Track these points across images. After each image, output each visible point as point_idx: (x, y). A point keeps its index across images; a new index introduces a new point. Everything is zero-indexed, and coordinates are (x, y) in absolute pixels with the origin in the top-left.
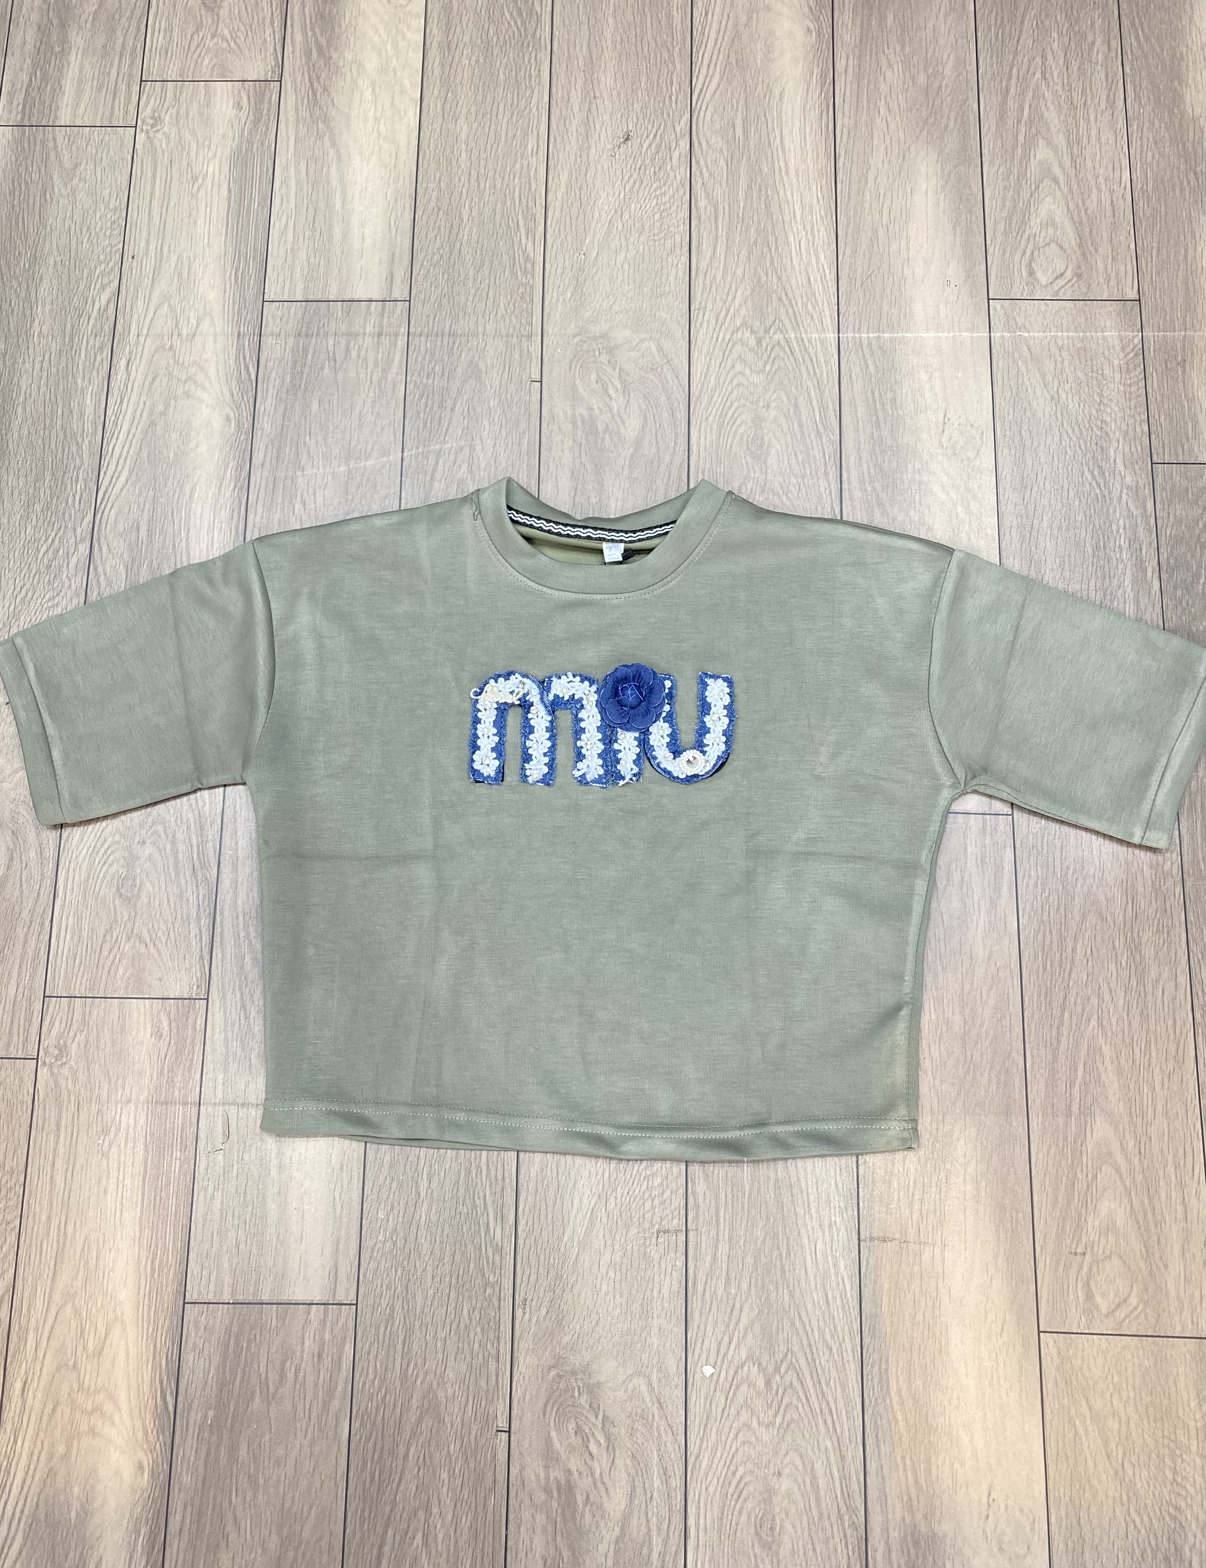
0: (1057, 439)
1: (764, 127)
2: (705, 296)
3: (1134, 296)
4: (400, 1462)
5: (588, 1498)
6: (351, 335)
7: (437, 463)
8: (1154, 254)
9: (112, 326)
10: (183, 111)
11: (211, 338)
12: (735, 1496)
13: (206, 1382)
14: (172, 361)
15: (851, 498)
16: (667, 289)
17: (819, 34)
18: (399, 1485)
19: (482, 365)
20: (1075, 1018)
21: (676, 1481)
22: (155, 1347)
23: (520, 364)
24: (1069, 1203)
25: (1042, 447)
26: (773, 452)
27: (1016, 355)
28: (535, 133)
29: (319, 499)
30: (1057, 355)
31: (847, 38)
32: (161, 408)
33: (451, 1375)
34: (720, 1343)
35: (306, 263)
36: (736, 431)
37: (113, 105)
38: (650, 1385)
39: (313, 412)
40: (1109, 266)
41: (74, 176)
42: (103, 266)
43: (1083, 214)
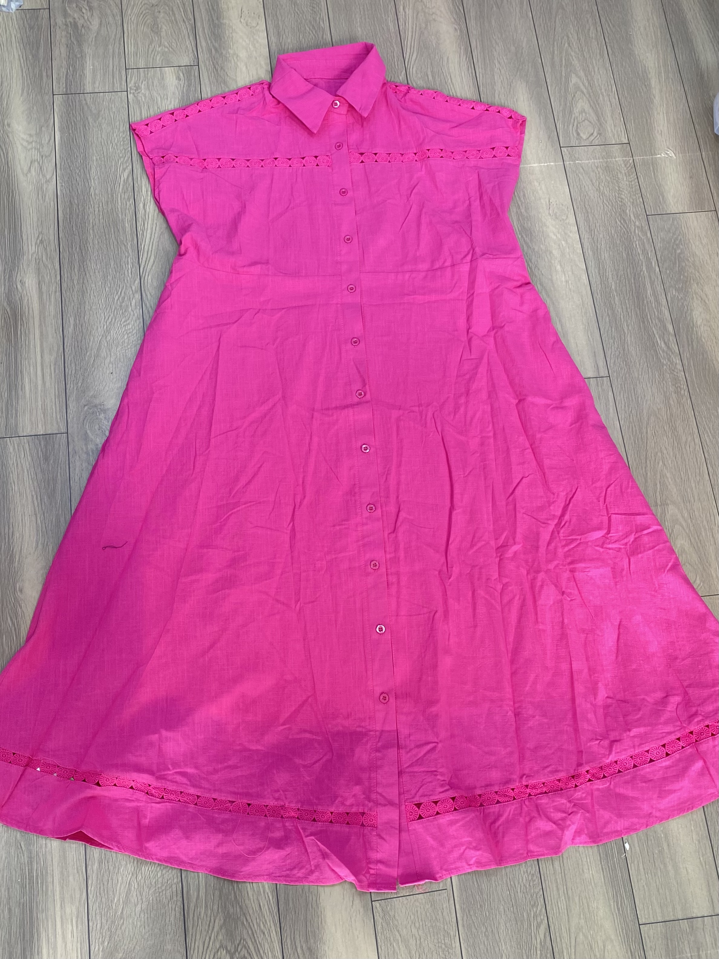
0: (602, 208)
1: (442, 75)
3: (626, 141)
8: (632, 123)
10: (150, 82)
17: (461, 31)
25: (596, 211)
27: (577, 172)
30: (596, 170)
31: (475, 32)
37: (113, 82)
40: (613, 129)
41: (99, 117)
42: (122, 159)
43: (597, 106)
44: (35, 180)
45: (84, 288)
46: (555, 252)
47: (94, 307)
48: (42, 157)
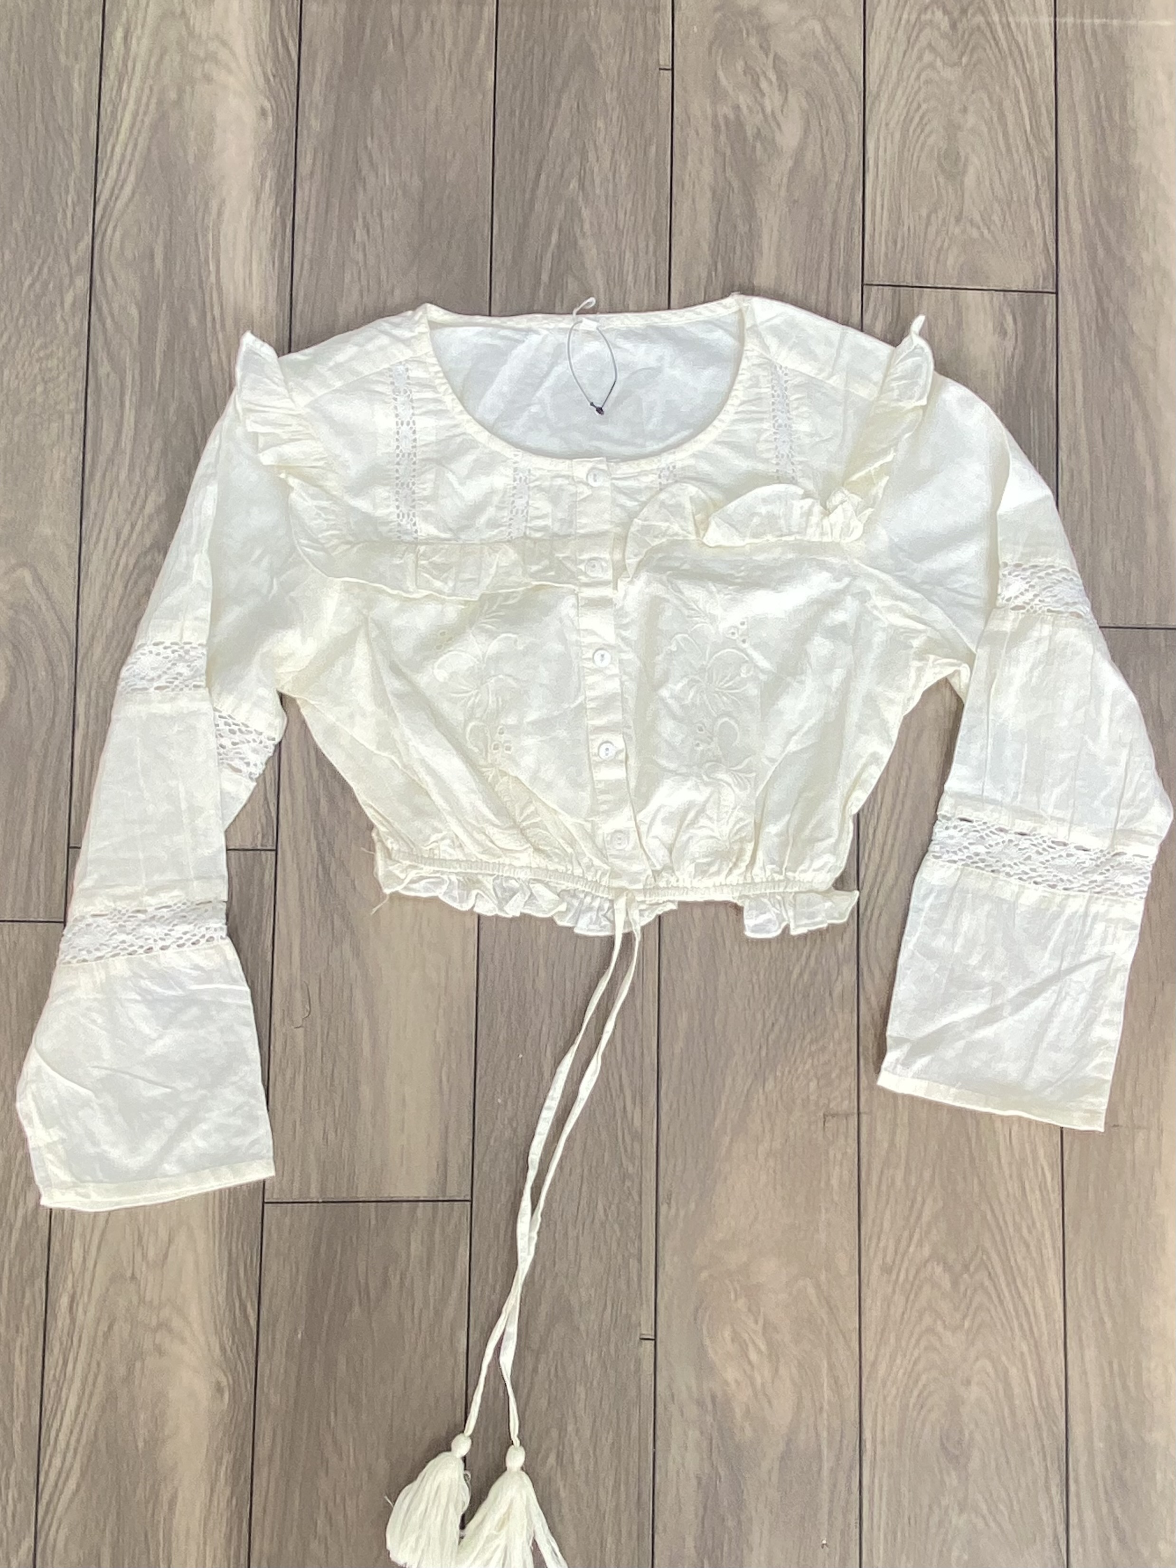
5: (748, 1411)
7: (538, 175)
12: (918, 1407)
13: (294, 1293)
14: (184, 33)
15: (1069, 231)
19: (594, 46)
21: (851, 1391)
22: (230, 1254)
23: (645, 46)
26: (971, 171)
29: (387, 223)
32: (173, 95)
33: (586, 1277)
34: (899, 1239)
36: (924, 142)
38: (818, 1286)
39: (375, 104)
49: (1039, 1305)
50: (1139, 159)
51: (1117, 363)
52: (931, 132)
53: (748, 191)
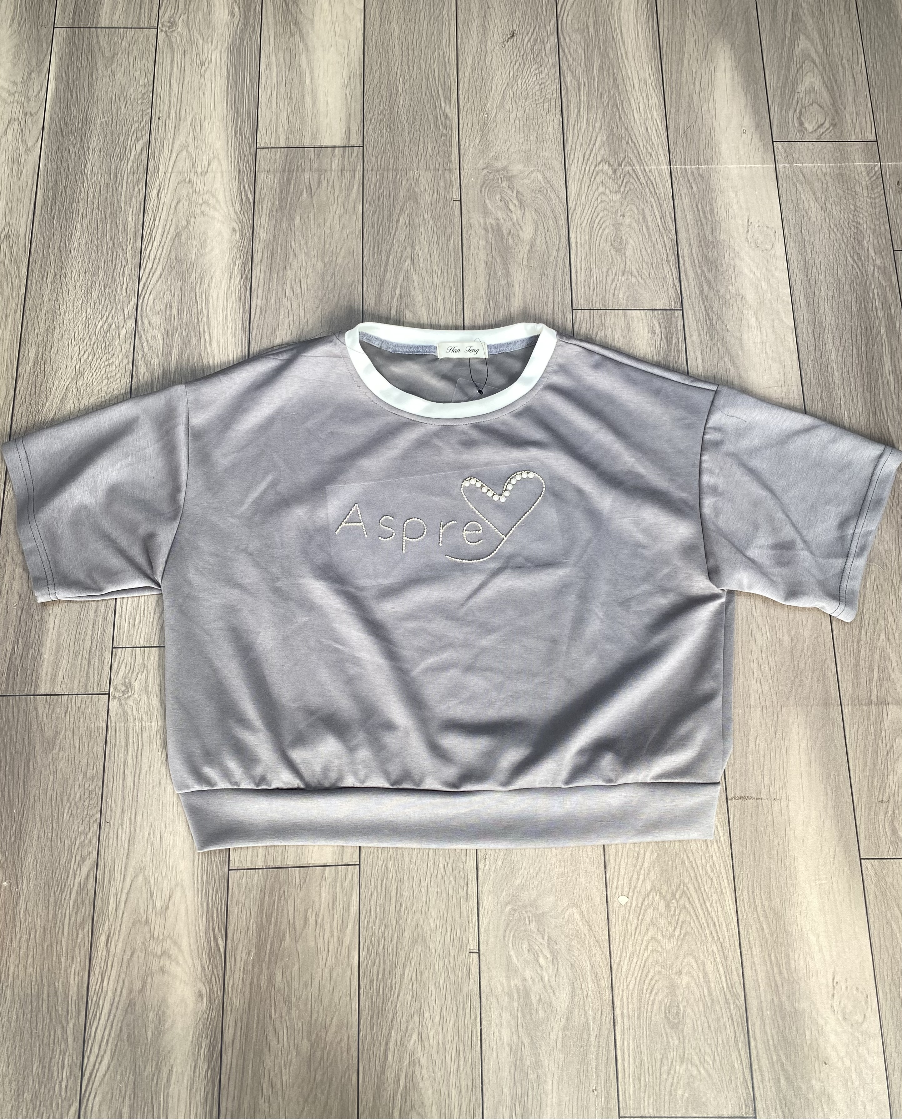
0: (827, 236)
1: (609, 28)
2: (574, 141)
3: (873, 138)
4: (398, 979)
5: (540, 999)
6: (321, 171)
7: (388, 259)
8: (885, 111)
9: (145, 166)
10: (191, 17)
11: (219, 175)
12: (649, 991)
13: (248, 929)
14: (191, 191)
15: (687, 277)
16: (547, 137)
18: (398, 996)
19: (417, 190)
20: (869, 634)
21: (605, 983)
22: (208, 904)
23: (445, 189)
24: (875, 766)
25: (817, 241)
26: (629, 247)
27: (795, 180)
28: (447, 32)
29: (304, 286)
30: (823, 179)
32: (184, 223)
33: (433, 913)
34: (631, 880)
35: (286, 122)
36: (603, 232)
37: (140, 14)
38: (581, 913)
39: (296, 224)
40: (855, 118)
41: (113, 62)
42: (137, 125)
43: (834, 83)
44: (11, 147)
45: (57, 306)
46: (751, 296)
47: (66, 336)
48: (26, 115)
49: (722, 920)
50: (723, 237)
51: (720, 347)
52: (606, 228)
53: (505, 263)
